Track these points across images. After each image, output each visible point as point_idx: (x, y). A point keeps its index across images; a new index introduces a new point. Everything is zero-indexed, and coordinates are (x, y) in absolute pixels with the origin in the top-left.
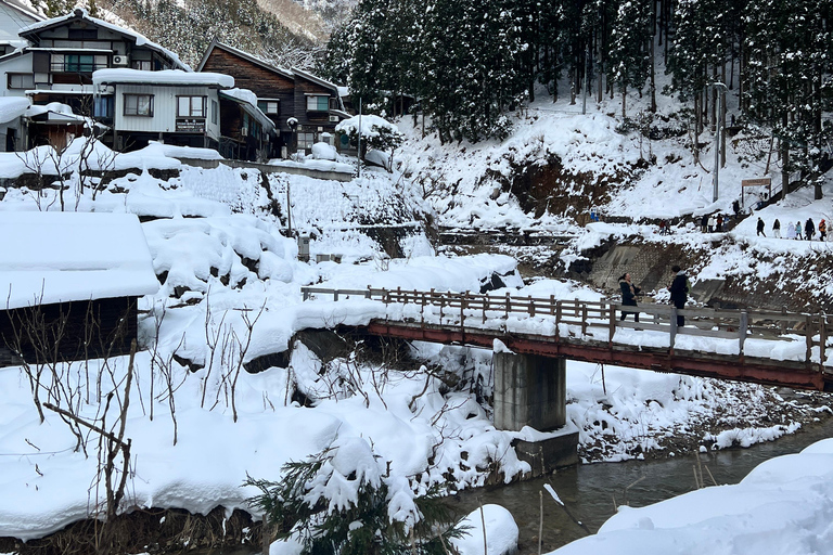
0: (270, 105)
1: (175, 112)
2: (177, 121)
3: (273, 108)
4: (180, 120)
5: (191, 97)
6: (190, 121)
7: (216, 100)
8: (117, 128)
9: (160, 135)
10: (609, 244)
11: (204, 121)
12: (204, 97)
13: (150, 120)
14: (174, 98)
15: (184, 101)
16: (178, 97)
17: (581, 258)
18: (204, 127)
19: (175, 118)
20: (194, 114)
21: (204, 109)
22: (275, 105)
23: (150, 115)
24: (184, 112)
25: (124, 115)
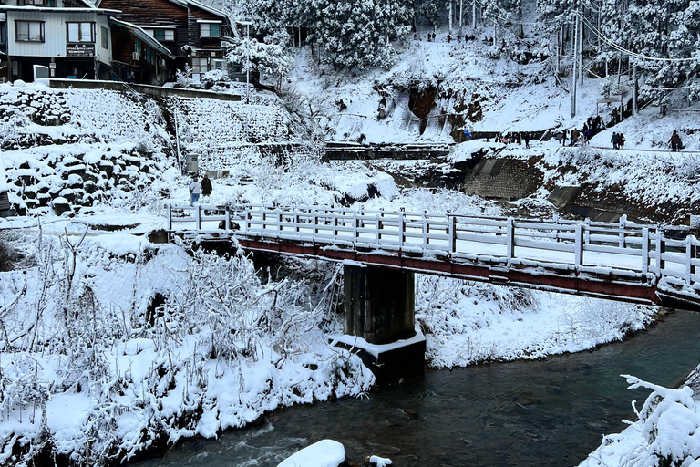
0: (167, 33)
1: (65, 37)
2: (68, 46)
3: (170, 36)
4: (70, 45)
5: (80, 23)
6: (81, 46)
7: (106, 26)
8: (10, 54)
9: (52, 60)
10: (479, 157)
11: (93, 46)
12: (92, 23)
13: (42, 46)
14: (64, 25)
15: (74, 27)
16: (67, 23)
17: (455, 170)
18: (93, 52)
19: (65, 44)
20: (84, 39)
21: (93, 34)
22: (172, 33)
23: (42, 40)
24: (74, 38)
25: (17, 41)
